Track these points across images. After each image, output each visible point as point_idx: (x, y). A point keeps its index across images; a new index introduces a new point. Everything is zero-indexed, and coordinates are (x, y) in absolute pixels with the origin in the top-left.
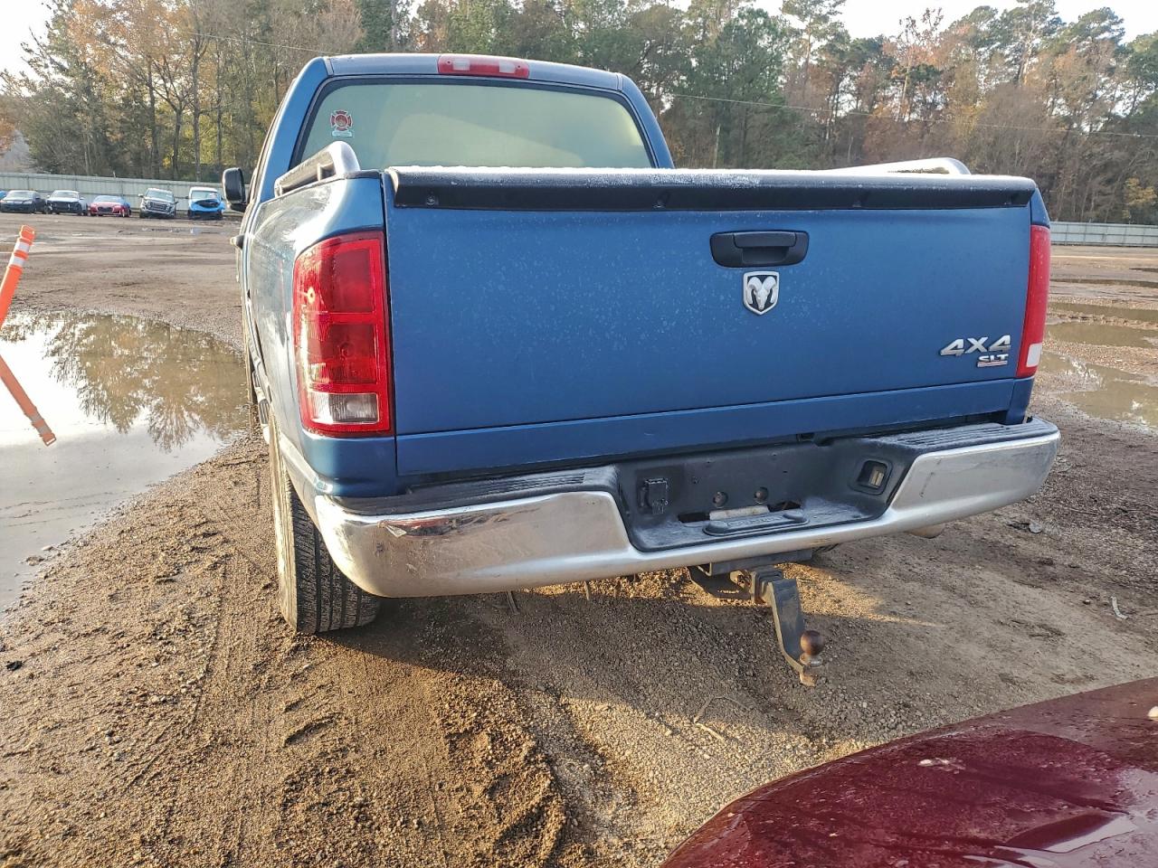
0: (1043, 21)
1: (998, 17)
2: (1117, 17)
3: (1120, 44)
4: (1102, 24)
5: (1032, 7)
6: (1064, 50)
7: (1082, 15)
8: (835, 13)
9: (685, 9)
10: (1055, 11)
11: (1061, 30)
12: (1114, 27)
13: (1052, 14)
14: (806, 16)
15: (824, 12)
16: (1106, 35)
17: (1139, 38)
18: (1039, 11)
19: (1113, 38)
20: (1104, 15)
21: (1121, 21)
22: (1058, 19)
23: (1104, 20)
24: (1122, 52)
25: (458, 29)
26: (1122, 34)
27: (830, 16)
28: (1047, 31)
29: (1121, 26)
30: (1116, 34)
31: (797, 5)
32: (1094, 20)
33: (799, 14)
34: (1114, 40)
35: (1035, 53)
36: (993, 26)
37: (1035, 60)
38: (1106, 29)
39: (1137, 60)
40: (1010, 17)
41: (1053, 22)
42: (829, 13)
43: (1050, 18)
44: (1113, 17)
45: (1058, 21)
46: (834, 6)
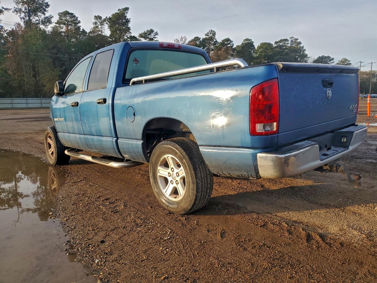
0: (213, 41)
1: (201, 40)
2: (231, 41)
3: (233, 47)
4: (228, 42)
5: (209, 37)
6: (220, 49)
7: (223, 40)
8: (155, 38)
9: (109, 35)
10: (216, 38)
11: (218, 44)
12: (231, 43)
13: (215, 39)
14: (147, 38)
15: (152, 37)
16: (229, 45)
17: (237, 46)
18: (211, 38)
19: (231, 46)
20: (228, 40)
21: (232, 42)
22: (217, 41)
23: (228, 41)
24: (234, 50)
25: (28, 40)
26: (233, 45)
27: (154, 39)
28: (215, 44)
29: (233, 43)
30: (232, 45)
31: (143, 35)
32: (226, 41)
33: (144, 38)
34: (232, 47)
35: (213, 50)
36: (200, 42)
37: (213, 52)
38: (229, 44)
39: (238, 52)
40: (204, 40)
41: (215, 42)
42: (154, 38)
43: (215, 40)
44: (230, 41)
45: (216, 41)
46: (155, 36)
